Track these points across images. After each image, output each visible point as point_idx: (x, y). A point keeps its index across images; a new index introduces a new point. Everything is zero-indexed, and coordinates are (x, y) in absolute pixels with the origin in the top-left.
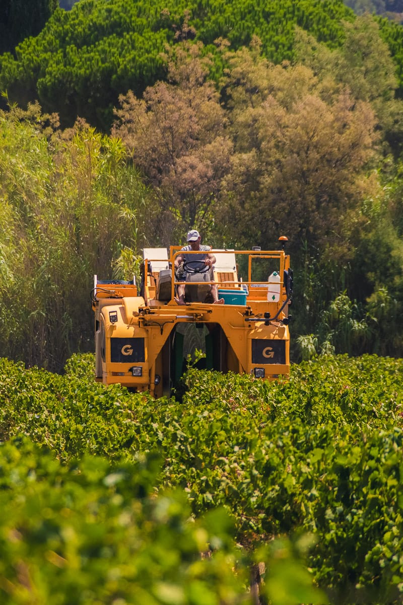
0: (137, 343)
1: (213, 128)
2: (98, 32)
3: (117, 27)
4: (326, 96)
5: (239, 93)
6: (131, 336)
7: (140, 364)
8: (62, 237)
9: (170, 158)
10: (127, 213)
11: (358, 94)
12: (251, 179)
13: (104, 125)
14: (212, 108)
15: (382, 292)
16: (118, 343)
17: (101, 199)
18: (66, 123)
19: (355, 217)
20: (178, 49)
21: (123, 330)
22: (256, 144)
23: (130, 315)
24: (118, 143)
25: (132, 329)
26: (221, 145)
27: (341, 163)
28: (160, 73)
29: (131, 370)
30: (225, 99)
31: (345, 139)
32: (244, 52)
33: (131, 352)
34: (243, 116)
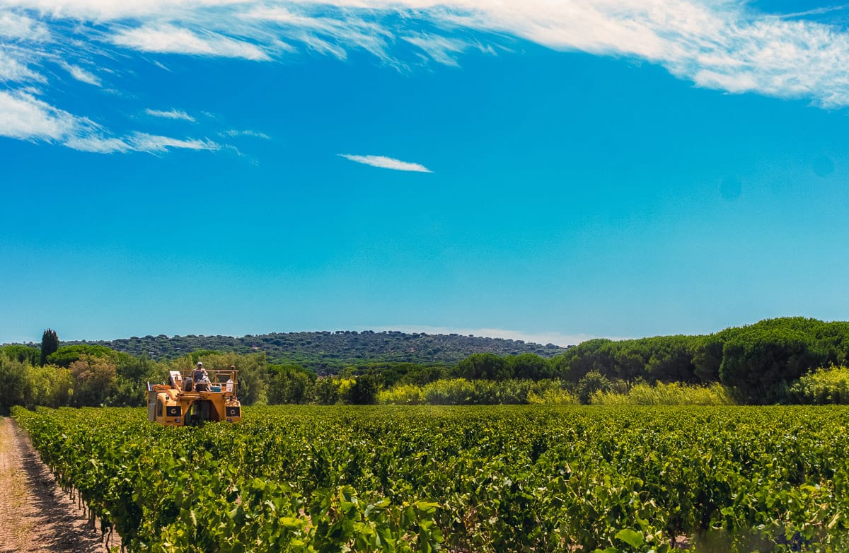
0: (178, 408)
1: (87, 369)
2: (66, 352)
3: (70, 351)
4: (107, 363)
5: (91, 363)
6: (175, 405)
7: (179, 417)
8: (58, 387)
9: (79, 373)
10: (71, 383)
11: (113, 363)
12: (93, 377)
13: (67, 368)
14: (87, 365)
15: (115, 396)
16: (169, 408)
17: (66, 380)
18: (60, 367)
19: (111, 384)
20: (81, 355)
21: (172, 403)
22: (94, 371)
23: (174, 397)
24: (69, 371)
25: (175, 402)
26: (88, 371)
27: (109, 375)
28: (78, 359)
29: (176, 420)
30: (89, 364)
31: (110, 370)
32: (93, 356)
33: (175, 412)
34: (92, 366)
